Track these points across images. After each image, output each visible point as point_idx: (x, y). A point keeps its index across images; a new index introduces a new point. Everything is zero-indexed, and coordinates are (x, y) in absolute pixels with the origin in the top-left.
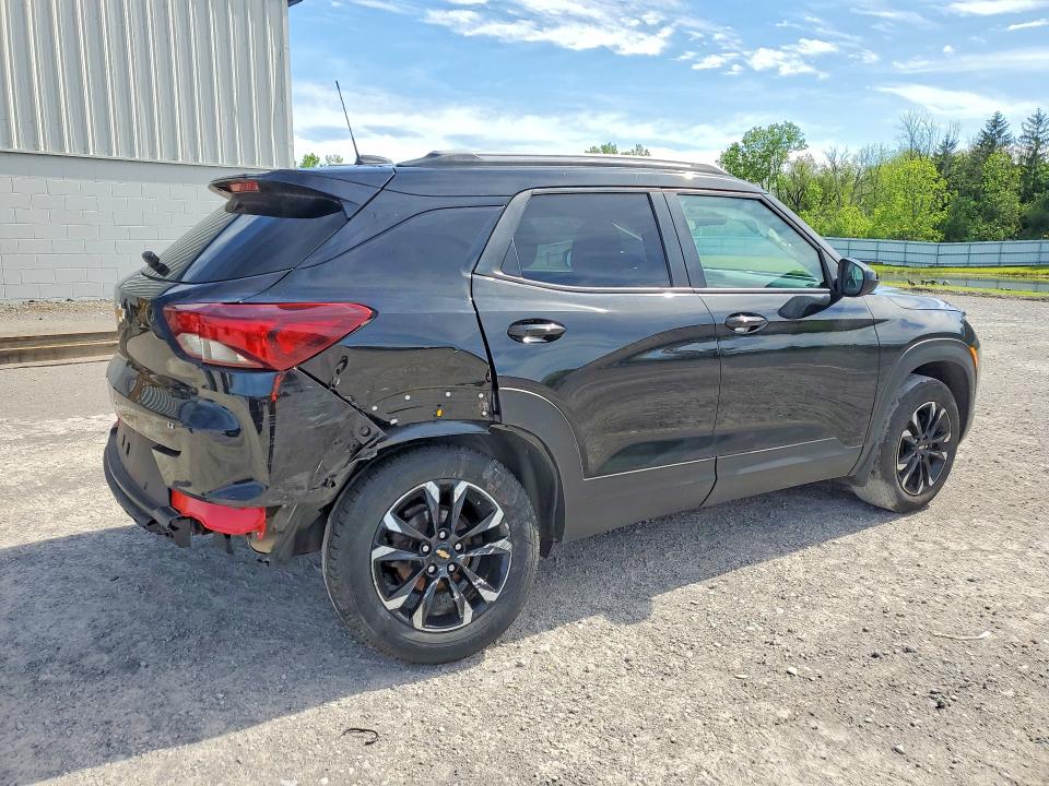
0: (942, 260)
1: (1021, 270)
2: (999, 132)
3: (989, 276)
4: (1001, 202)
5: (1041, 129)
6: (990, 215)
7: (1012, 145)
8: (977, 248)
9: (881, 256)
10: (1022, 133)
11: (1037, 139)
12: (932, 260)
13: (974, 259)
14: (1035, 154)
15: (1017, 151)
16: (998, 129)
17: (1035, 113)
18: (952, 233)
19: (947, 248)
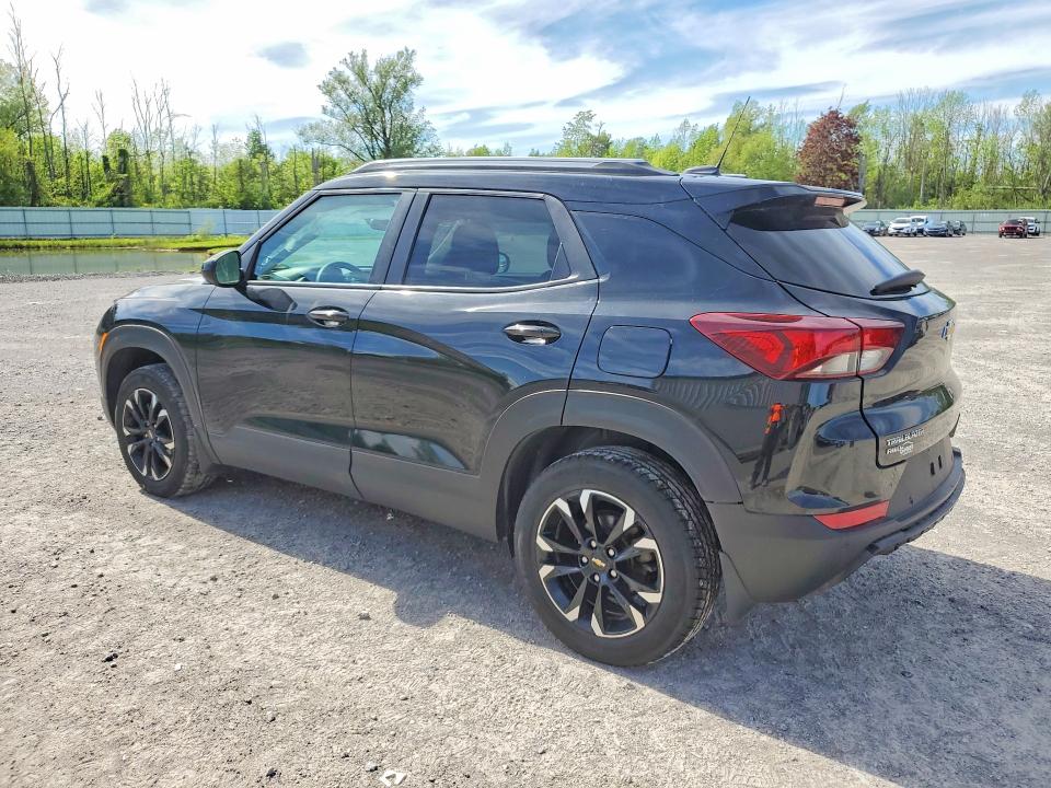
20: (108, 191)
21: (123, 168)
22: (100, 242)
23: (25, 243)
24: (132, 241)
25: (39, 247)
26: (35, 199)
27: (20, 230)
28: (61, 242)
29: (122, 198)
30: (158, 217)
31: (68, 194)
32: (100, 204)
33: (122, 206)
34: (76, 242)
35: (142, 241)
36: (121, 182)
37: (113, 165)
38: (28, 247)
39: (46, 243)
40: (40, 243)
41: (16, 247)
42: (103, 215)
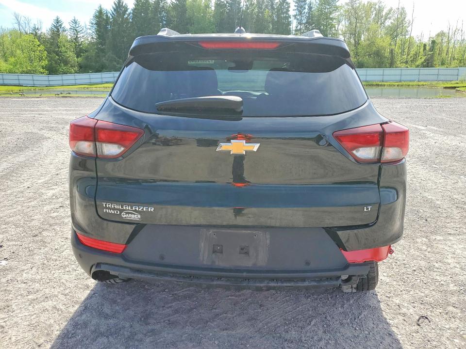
0: (51, 83)
1: (86, 86)
2: (61, 25)
3: (74, 89)
4: (69, 57)
5: (77, 26)
6: (66, 63)
7: (67, 32)
8: (65, 77)
9: (21, 82)
10: (70, 27)
11: (76, 30)
12: (47, 83)
13: (65, 82)
14: (77, 37)
15: (69, 35)
16: (59, 24)
17: (74, 19)
18: (52, 70)
19: (53, 77)
20: (423, 60)
21: (432, 49)
22: (411, 83)
23: (380, 83)
24: (424, 83)
25: (385, 85)
26: (392, 65)
27: (380, 78)
28: (393, 83)
29: (428, 63)
30: (441, 72)
31: (406, 62)
32: (418, 66)
33: (428, 67)
34: (400, 83)
35: (429, 83)
36: (429, 56)
37: (428, 48)
38: (381, 85)
39: (388, 84)
40: (386, 83)
41: (377, 85)
42: (416, 71)
